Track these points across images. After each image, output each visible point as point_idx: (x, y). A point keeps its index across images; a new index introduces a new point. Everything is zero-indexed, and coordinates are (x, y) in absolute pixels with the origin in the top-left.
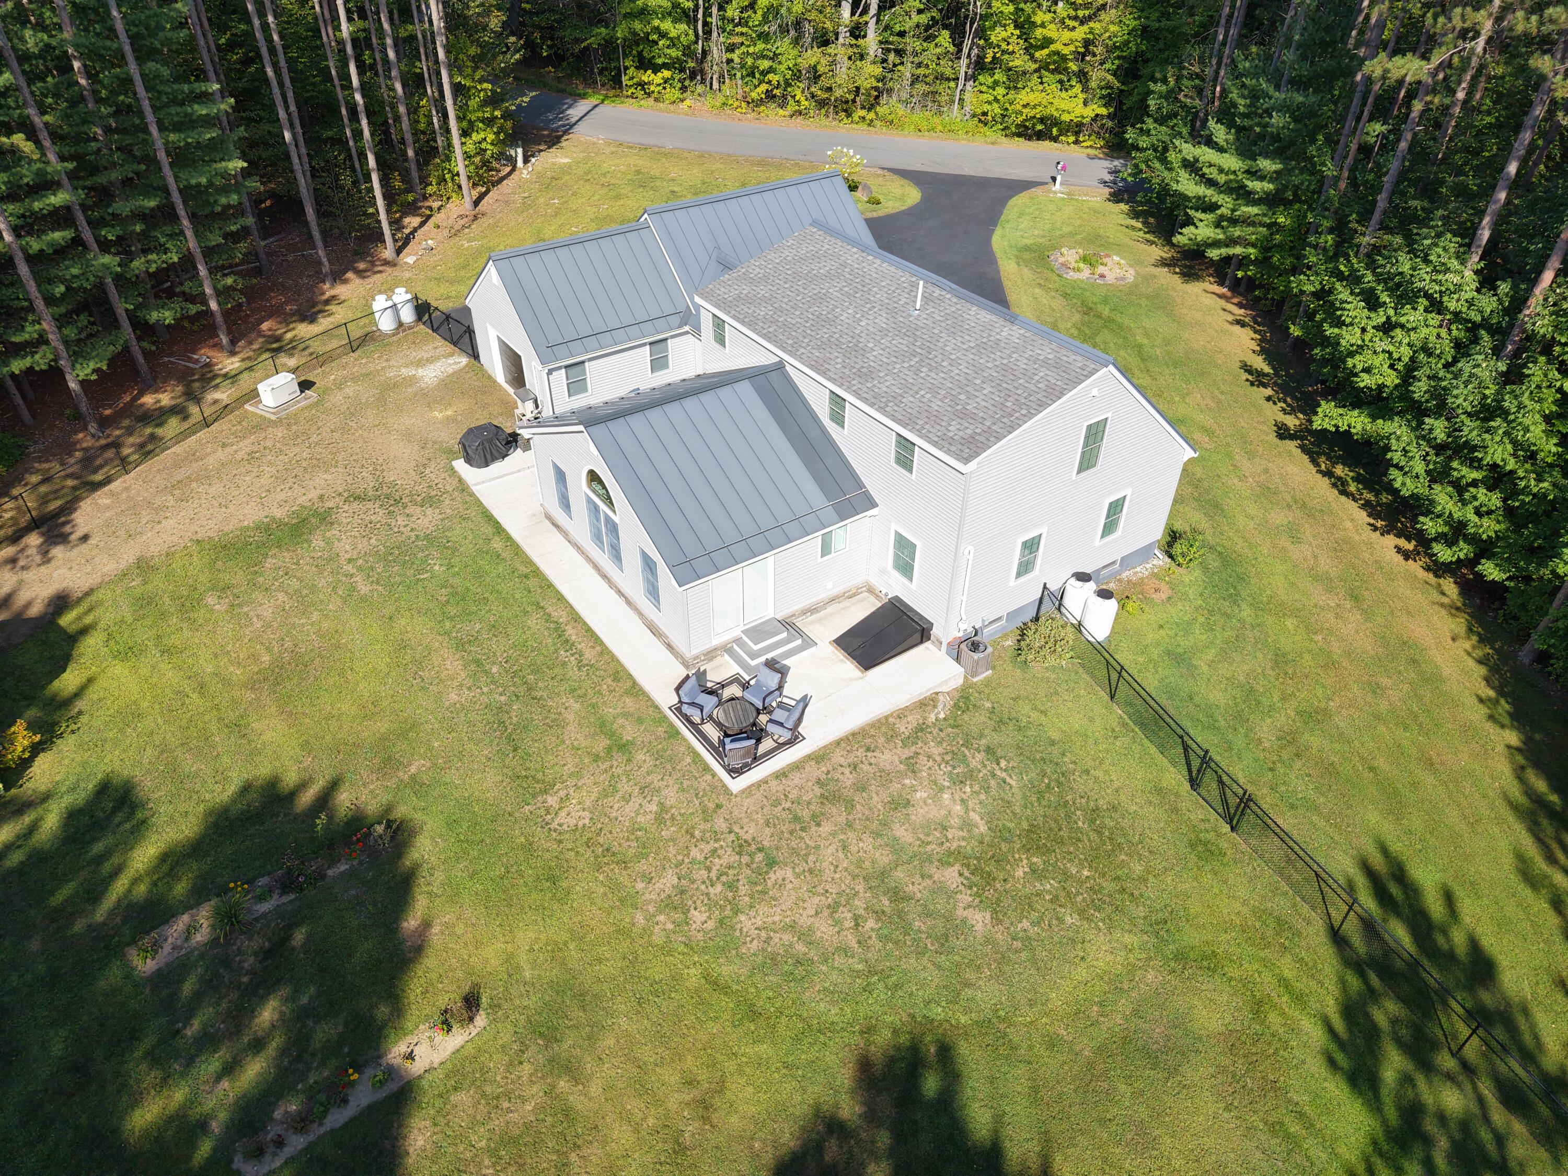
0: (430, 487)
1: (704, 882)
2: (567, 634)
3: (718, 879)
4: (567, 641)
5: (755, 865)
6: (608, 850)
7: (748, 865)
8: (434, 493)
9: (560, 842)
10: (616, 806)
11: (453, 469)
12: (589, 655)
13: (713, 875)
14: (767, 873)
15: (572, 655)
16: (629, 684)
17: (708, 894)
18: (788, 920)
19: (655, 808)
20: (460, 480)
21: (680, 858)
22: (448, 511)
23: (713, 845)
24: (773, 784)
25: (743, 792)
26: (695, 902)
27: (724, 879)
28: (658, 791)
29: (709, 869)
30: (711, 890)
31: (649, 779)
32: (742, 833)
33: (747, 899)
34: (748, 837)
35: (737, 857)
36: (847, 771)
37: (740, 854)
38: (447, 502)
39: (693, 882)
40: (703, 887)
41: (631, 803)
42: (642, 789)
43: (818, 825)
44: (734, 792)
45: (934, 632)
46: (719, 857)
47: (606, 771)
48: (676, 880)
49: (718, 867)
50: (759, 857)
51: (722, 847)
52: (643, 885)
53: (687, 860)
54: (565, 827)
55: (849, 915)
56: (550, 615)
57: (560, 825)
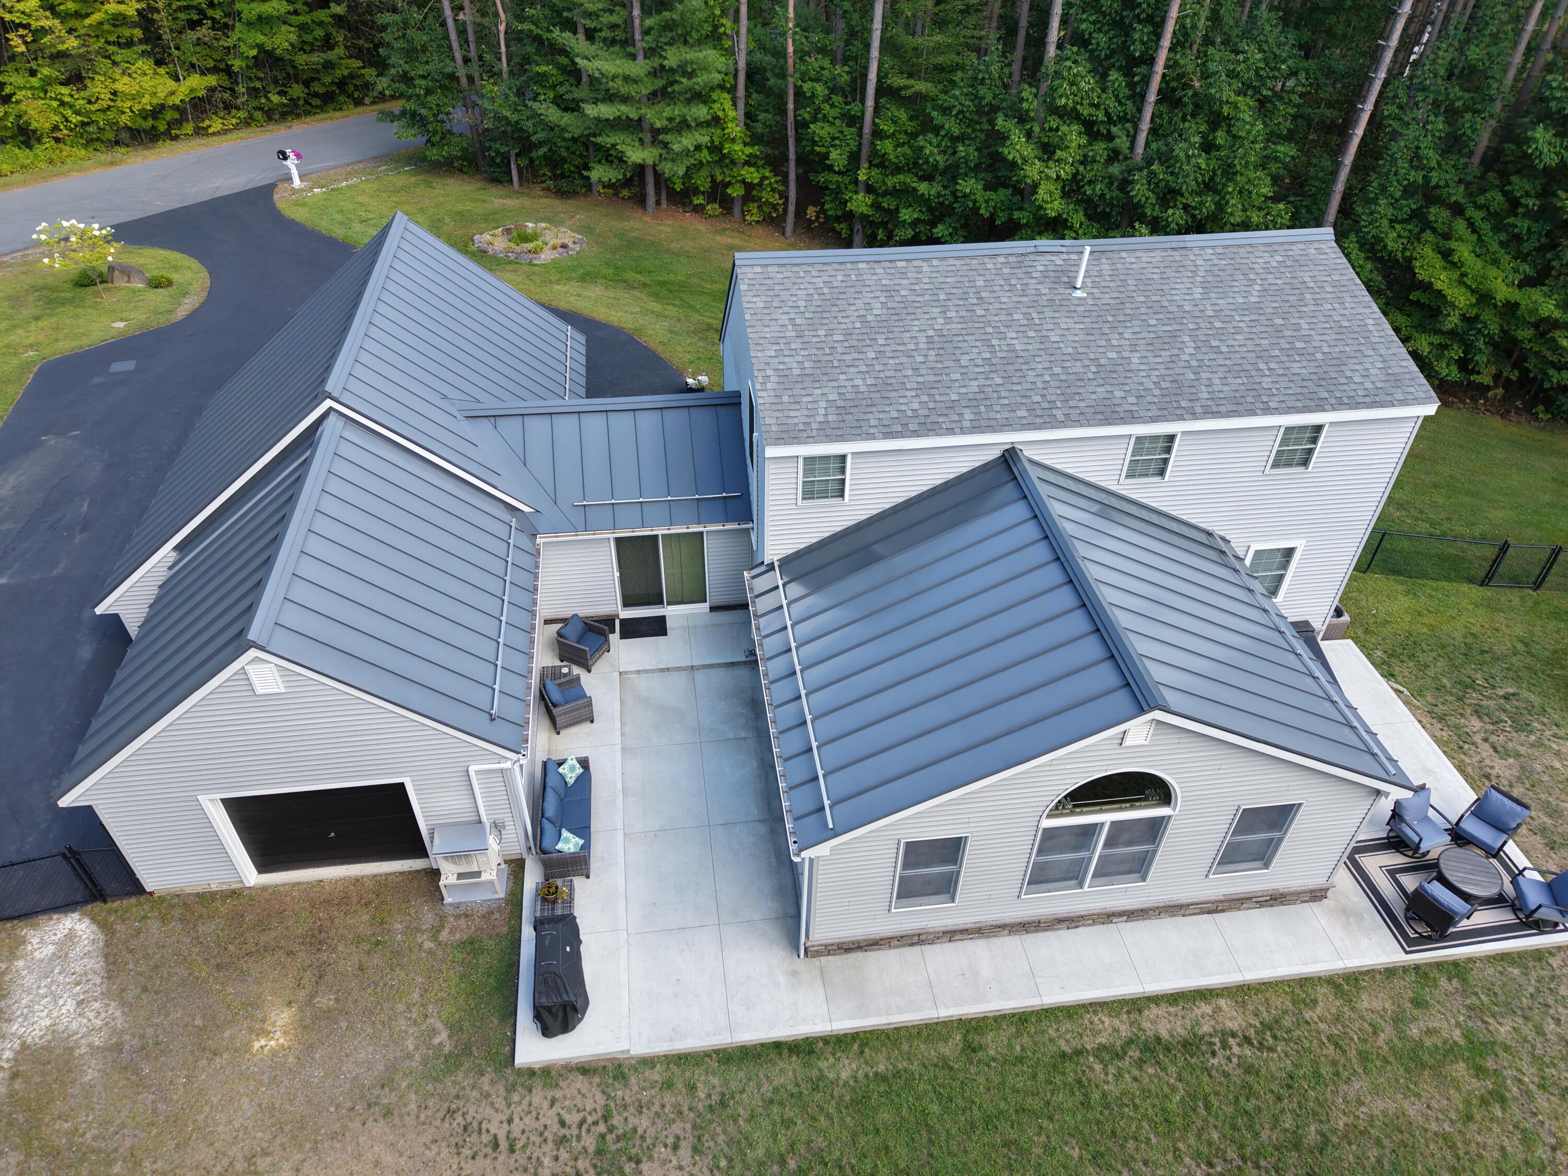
0: (561, 1141)
2: (1164, 1034)
4: (1186, 1044)
8: (589, 1142)
11: (531, 1072)
12: (1233, 1018)
15: (1225, 1046)
16: (1323, 991)
20: (585, 1069)
22: (676, 1128)
38: (643, 1122)
56: (1102, 1048)
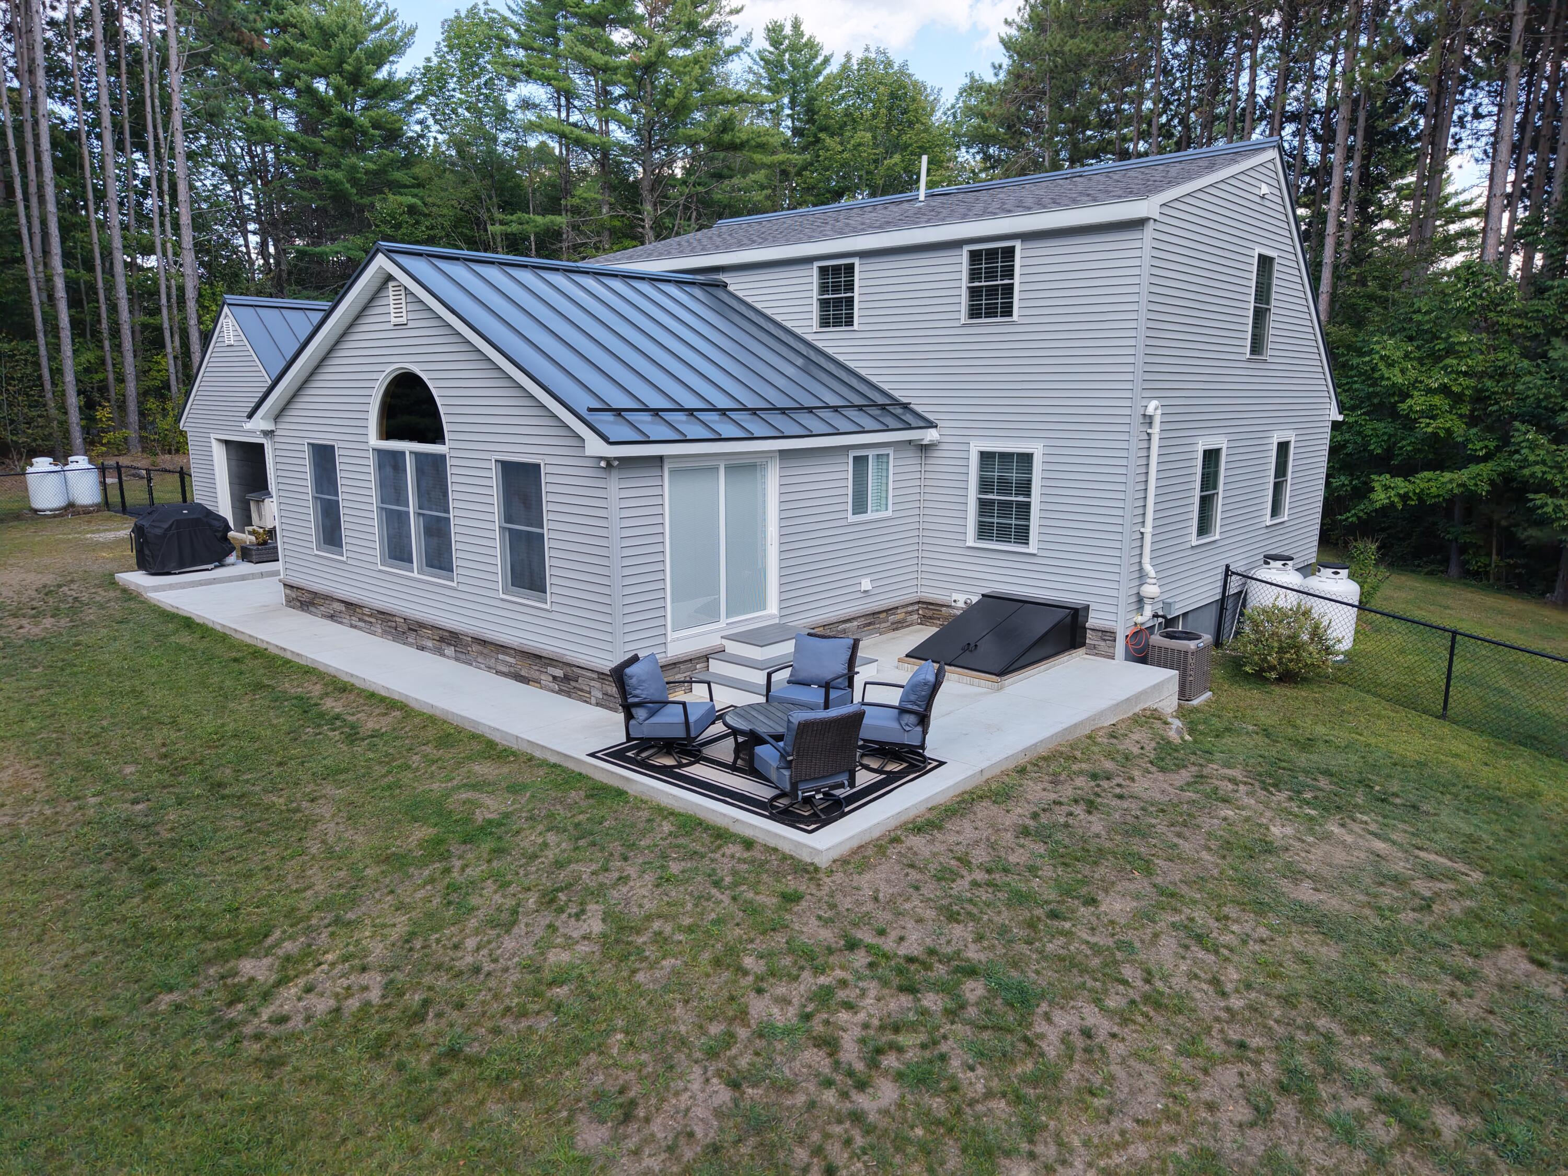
0: (62, 601)
1: (828, 1083)
2: (322, 708)
3: (873, 1064)
4: (322, 716)
5: (972, 1012)
6: (453, 1053)
7: (952, 1014)
8: (66, 605)
9: (276, 1063)
10: (471, 943)
11: (116, 582)
12: (376, 724)
13: (850, 1052)
14: (1024, 1021)
15: (334, 729)
17: (857, 1117)
18: (1181, 1150)
19: (596, 926)
20: (126, 590)
21: (715, 1029)
22: (90, 618)
23: (809, 981)
24: (917, 841)
25: (843, 862)
26: (818, 1151)
27: (890, 1061)
28: (599, 893)
29: (829, 1044)
30: (862, 1101)
31: (563, 876)
32: (888, 944)
33: (1000, 1106)
34: (913, 945)
35: (905, 1000)
36: (1079, 810)
37: (910, 989)
38: (91, 611)
39: (789, 1088)
40: (829, 1097)
41: (517, 930)
42: (549, 900)
43: (1092, 901)
44: (823, 862)
45: (1093, 621)
46: (849, 1006)
47: (432, 880)
48: (724, 1095)
49: (857, 1032)
50: (974, 990)
51: (843, 983)
52: (604, 1131)
53: (742, 1033)
54: (297, 1023)
55: (1363, 1104)
56: (283, 693)
57: (282, 1020)
